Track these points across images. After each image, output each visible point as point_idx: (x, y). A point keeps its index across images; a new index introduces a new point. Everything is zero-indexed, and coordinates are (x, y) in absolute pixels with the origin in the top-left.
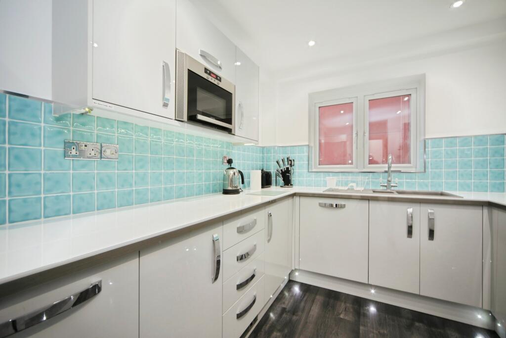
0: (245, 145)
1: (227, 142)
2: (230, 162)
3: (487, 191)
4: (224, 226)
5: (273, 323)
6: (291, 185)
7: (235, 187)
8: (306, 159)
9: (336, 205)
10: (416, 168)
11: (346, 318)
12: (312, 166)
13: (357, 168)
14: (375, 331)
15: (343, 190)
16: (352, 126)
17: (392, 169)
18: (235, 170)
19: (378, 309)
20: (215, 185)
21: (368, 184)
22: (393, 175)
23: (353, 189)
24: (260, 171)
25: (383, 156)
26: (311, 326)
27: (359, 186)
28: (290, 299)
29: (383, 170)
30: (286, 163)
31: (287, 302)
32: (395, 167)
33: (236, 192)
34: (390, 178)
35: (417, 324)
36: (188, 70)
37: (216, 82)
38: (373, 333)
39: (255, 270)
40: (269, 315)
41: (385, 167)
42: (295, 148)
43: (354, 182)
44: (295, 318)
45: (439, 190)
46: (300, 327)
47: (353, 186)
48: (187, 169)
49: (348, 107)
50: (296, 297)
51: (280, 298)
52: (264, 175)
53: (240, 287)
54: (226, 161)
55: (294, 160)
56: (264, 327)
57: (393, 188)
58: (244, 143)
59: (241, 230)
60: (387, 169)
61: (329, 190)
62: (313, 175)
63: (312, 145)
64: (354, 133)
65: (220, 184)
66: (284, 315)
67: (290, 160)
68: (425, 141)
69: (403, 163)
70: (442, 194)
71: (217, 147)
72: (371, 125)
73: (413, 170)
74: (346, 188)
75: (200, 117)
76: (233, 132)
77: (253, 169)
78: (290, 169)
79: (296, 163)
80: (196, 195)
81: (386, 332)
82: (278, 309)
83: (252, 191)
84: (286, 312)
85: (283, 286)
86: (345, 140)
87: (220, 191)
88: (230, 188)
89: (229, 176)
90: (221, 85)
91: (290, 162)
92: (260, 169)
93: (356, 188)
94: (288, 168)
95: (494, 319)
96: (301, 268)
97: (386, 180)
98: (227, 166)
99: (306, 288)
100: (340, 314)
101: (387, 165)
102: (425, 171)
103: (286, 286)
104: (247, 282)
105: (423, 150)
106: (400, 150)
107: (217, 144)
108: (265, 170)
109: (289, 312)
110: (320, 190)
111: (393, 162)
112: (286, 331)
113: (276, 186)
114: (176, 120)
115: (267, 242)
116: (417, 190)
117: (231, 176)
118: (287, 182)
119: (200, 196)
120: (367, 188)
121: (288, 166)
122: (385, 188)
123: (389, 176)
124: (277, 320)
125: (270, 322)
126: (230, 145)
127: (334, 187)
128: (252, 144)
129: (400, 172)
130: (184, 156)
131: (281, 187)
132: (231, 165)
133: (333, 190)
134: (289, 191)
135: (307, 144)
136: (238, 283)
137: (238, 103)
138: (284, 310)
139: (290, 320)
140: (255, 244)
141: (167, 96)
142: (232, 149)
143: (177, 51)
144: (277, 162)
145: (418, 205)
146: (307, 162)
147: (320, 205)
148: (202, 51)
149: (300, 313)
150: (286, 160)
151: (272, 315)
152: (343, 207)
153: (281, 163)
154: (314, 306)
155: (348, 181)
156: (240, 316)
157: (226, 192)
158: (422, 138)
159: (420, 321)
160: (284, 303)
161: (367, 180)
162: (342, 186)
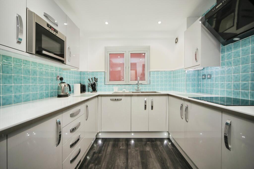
0: (71, 70)
1: (60, 68)
2: (61, 79)
3: (167, 90)
4: (63, 114)
5: (89, 161)
6: (96, 91)
7: (65, 93)
8: (103, 78)
9: (118, 99)
10: (147, 82)
11: (123, 148)
12: (106, 81)
13: (126, 83)
14: (134, 150)
15: (120, 92)
16: (124, 64)
17: (139, 83)
18: (65, 84)
19: (135, 141)
20: (52, 93)
21: (130, 89)
22: (140, 85)
23: (125, 92)
24: (80, 84)
25: (135, 78)
26: (108, 156)
27: (127, 90)
28: (97, 147)
29: (136, 83)
30: (94, 80)
31: (95, 149)
32: (140, 82)
33: (66, 96)
34: (138, 87)
35: (148, 143)
36: (36, 23)
37: (54, 33)
38: (133, 151)
39: (80, 136)
40: (87, 158)
41: (136, 82)
42: (98, 72)
43: (125, 89)
44: (100, 155)
45: (154, 91)
46: (103, 158)
47: (125, 91)
48: (32, 83)
49: (122, 55)
50: (100, 145)
51: (92, 148)
52: (82, 86)
53: (72, 146)
54: (59, 79)
55: (97, 79)
56: (84, 164)
57: (139, 91)
58: (71, 69)
59: (72, 116)
60: (137, 83)
61: (114, 93)
62: (107, 86)
63: (106, 71)
64: (125, 67)
65: (55, 92)
66: (95, 155)
67: (95, 79)
68: (150, 72)
69: (143, 80)
70: (155, 92)
71: (53, 70)
72: (131, 64)
73: (146, 83)
74: (122, 92)
75: (44, 52)
76: (65, 63)
77: (75, 83)
78: (95, 83)
79: (99, 80)
80: (39, 99)
81: (138, 149)
82: (91, 153)
83: (75, 95)
84: (96, 153)
85: (93, 142)
86: (120, 70)
87: (55, 96)
88: (62, 94)
89: (61, 87)
90: (57, 35)
91: (96, 80)
92: (79, 83)
93: (126, 91)
94: (94, 83)
95: (169, 134)
96: (102, 131)
97: (137, 88)
98: (60, 81)
99: (104, 140)
100: (120, 147)
101: (137, 81)
102: (150, 84)
103: (95, 141)
104: (76, 143)
105: (149, 76)
106: (141, 75)
107: (53, 68)
108: (82, 84)
109: (97, 153)
110: (111, 93)
111: (139, 80)
112: (96, 162)
113: (88, 92)
114: (26, 52)
115: (85, 120)
116: (147, 91)
117: (63, 87)
118: (94, 89)
119: (41, 99)
120: (130, 91)
121: (95, 82)
122: (137, 91)
123: (138, 86)
124: (91, 159)
125: (88, 161)
126: (61, 69)
127: (117, 91)
128: (76, 70)
129: (142, 84)
130: (30, 75)
131: (91, 92)
132: (62, 81)
133: (116, 93)
134: (95, 94)
135: (104, 71)
136: (71, 144)
137: (68, 47)
138: (94, 153)
139: (98, 157)
140: (79, 122)
141: (20, 37)
142: (63, 72)
143: (28, 9)
144: (89, 79)
145: (148, 97)
146: (104, 80)
147: (111, 100)
148: (45, 13)
149: (102, 152)
150: (93, 79)
151: (88, 157)
152: (121, 100)
153: (91, 80)
154: (109, 147)
155: (122, 88)
156: (72, 161)
157: (59, 96)
158: (149, 71)
159: (149, 141)
160: (94, 150)
161: (130, 88)
162: (120, 90)
